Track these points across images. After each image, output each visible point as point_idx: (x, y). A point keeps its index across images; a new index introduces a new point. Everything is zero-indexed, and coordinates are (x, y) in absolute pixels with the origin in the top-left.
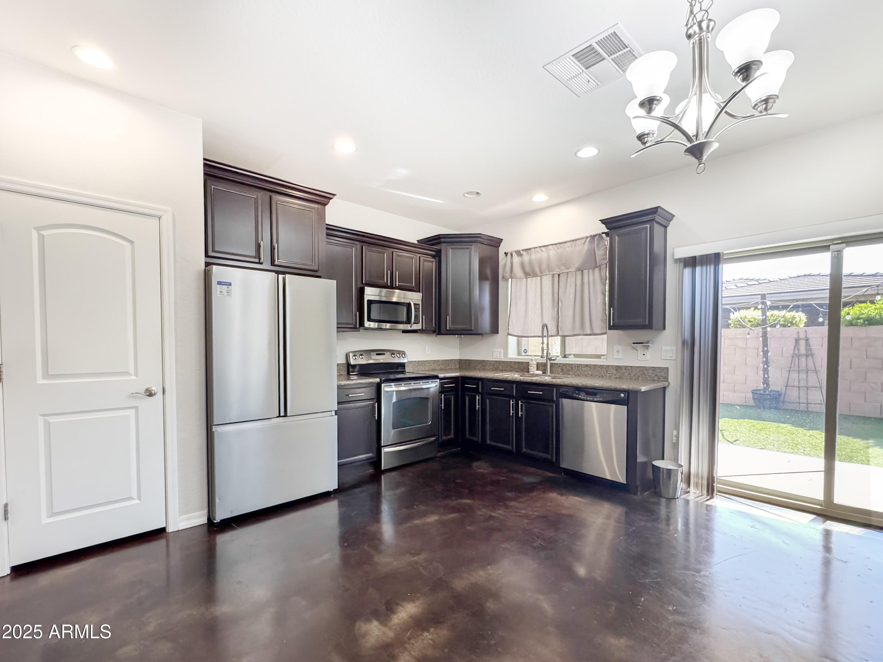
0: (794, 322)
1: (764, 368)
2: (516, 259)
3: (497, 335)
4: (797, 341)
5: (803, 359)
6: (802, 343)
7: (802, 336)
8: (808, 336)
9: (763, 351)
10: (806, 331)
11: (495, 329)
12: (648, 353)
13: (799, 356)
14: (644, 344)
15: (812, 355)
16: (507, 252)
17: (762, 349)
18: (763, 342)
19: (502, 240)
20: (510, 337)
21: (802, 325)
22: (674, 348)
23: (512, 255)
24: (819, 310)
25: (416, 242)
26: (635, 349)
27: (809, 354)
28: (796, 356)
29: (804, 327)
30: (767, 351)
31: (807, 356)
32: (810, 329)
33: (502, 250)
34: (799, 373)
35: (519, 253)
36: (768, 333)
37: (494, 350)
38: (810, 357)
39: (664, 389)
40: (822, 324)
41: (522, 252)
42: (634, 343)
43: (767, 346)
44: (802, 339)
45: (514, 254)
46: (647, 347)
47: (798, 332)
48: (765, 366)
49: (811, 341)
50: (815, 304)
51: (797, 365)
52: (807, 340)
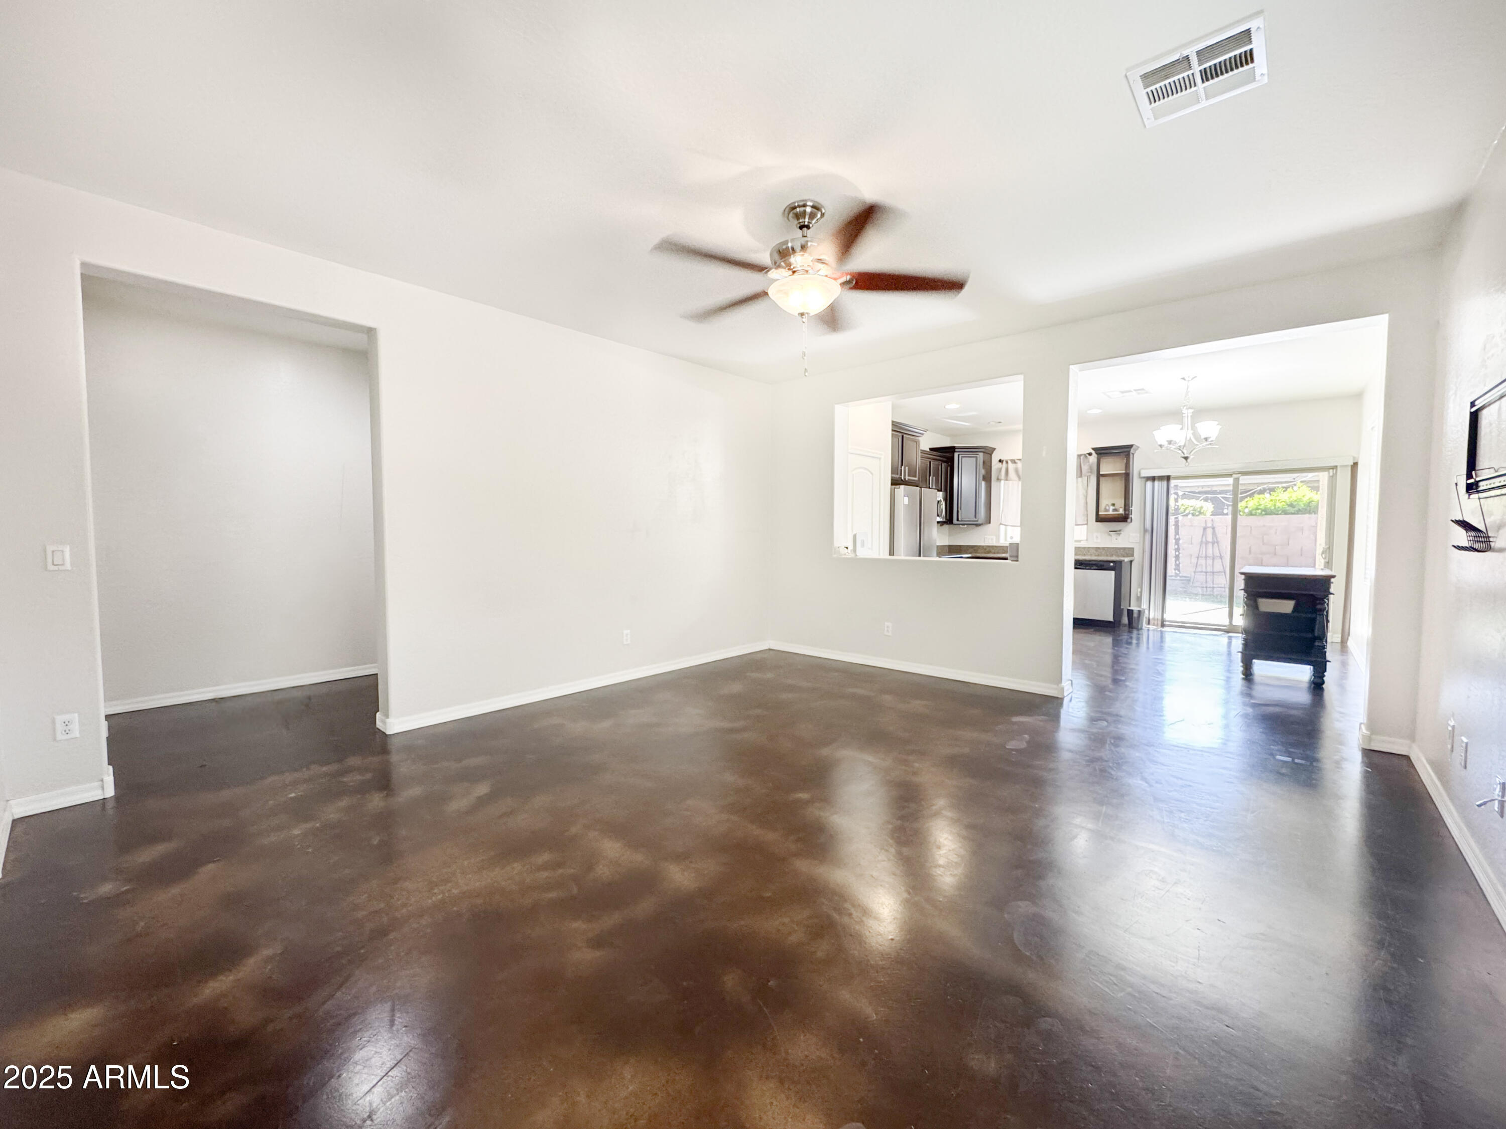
0: (1202, 511)
1: (1175, 554)
2: (1011, 465)
3: (989, 525)
4: (1205, 529)
5: (1210, 546)
6: (1209, 531)
7: (1209, 525)
8: (1214, 525)
9: (1175, 539)
10: (1212, 520)
11: (988, 521)
12: (1120, 538)
13: (1207, 543)
14: (1117, 532)
15: (1218, 543)
16: (1002, 459)
17: (1174, 537)
18: (1175, 528)
19: (994, 449)
20: (1001, 526)
21: (1209, 514)
22: (1138, 535)
23: (1007, 462)
24: (1224, 503)
25: (928, 450)
26: (1110, 535)
27: (1215, 542)
28: (1204, 543)
29: (1211, 515)
30: (1179, 539)
31: (1213, 543)
32: (1216, 518)
33: (995, 458)
34: (1206, 560)
35: (1014, 462)
36: (1179, 522)
37: (986, 536)
38: (1216, 544)
39: (1131, 562)
40: (1227, 514)
41: (1016, 461)
42: (1110, 531)
43: (1178, 534)
44: (1209, 527)
45: (1009, 462)
46: (1119, 534)
47: (1206, 521)
48: (1177, 553)
49: (1216, 530)
50: (1222, 497)
51: (1204, 552)
52: (1213, 528)
